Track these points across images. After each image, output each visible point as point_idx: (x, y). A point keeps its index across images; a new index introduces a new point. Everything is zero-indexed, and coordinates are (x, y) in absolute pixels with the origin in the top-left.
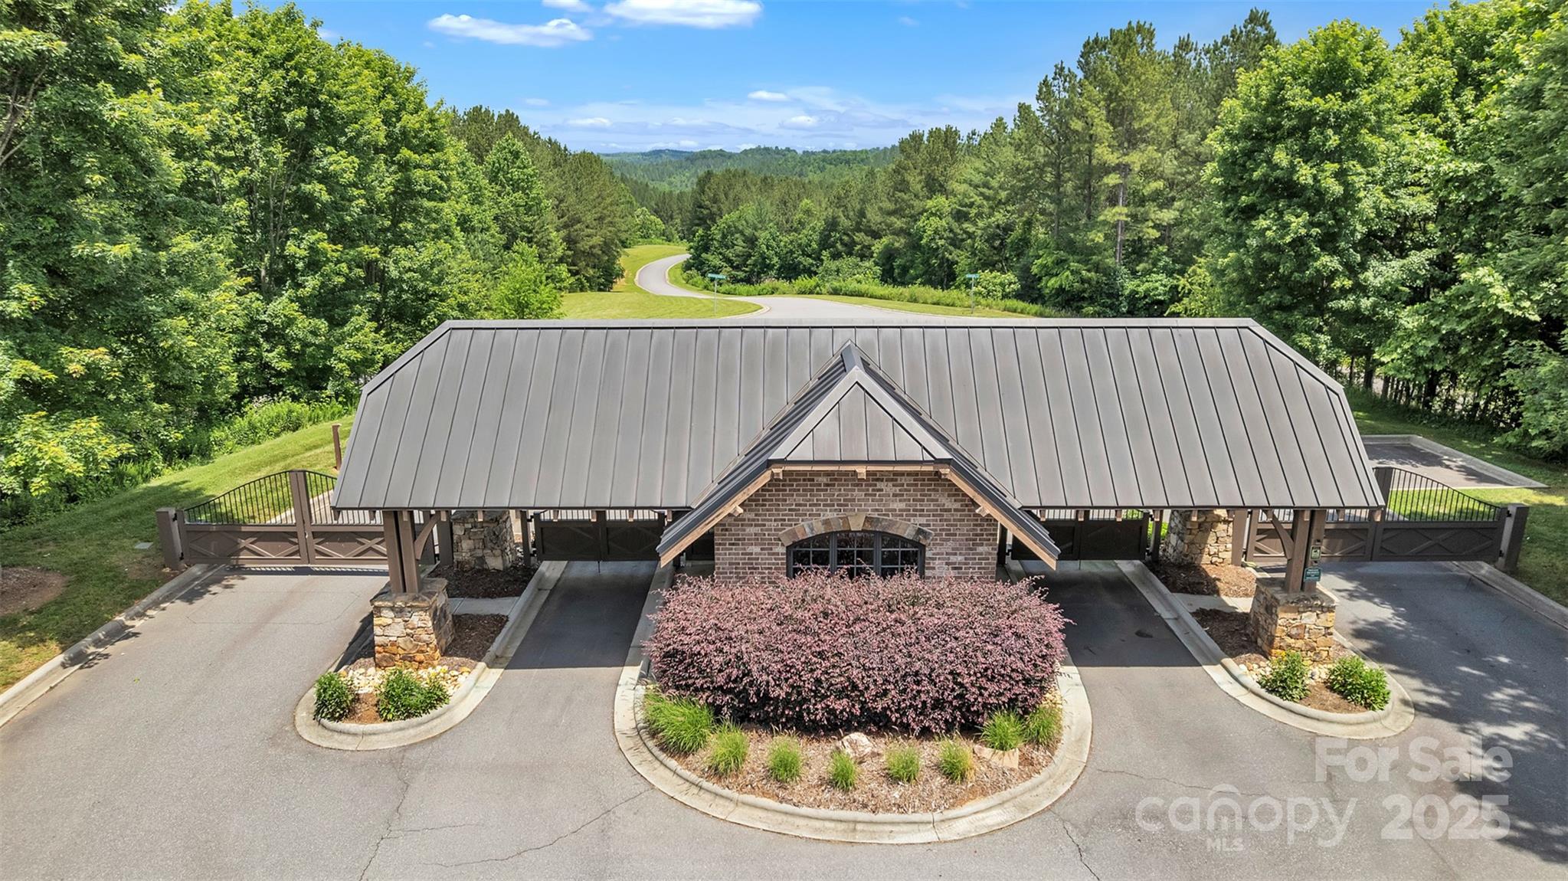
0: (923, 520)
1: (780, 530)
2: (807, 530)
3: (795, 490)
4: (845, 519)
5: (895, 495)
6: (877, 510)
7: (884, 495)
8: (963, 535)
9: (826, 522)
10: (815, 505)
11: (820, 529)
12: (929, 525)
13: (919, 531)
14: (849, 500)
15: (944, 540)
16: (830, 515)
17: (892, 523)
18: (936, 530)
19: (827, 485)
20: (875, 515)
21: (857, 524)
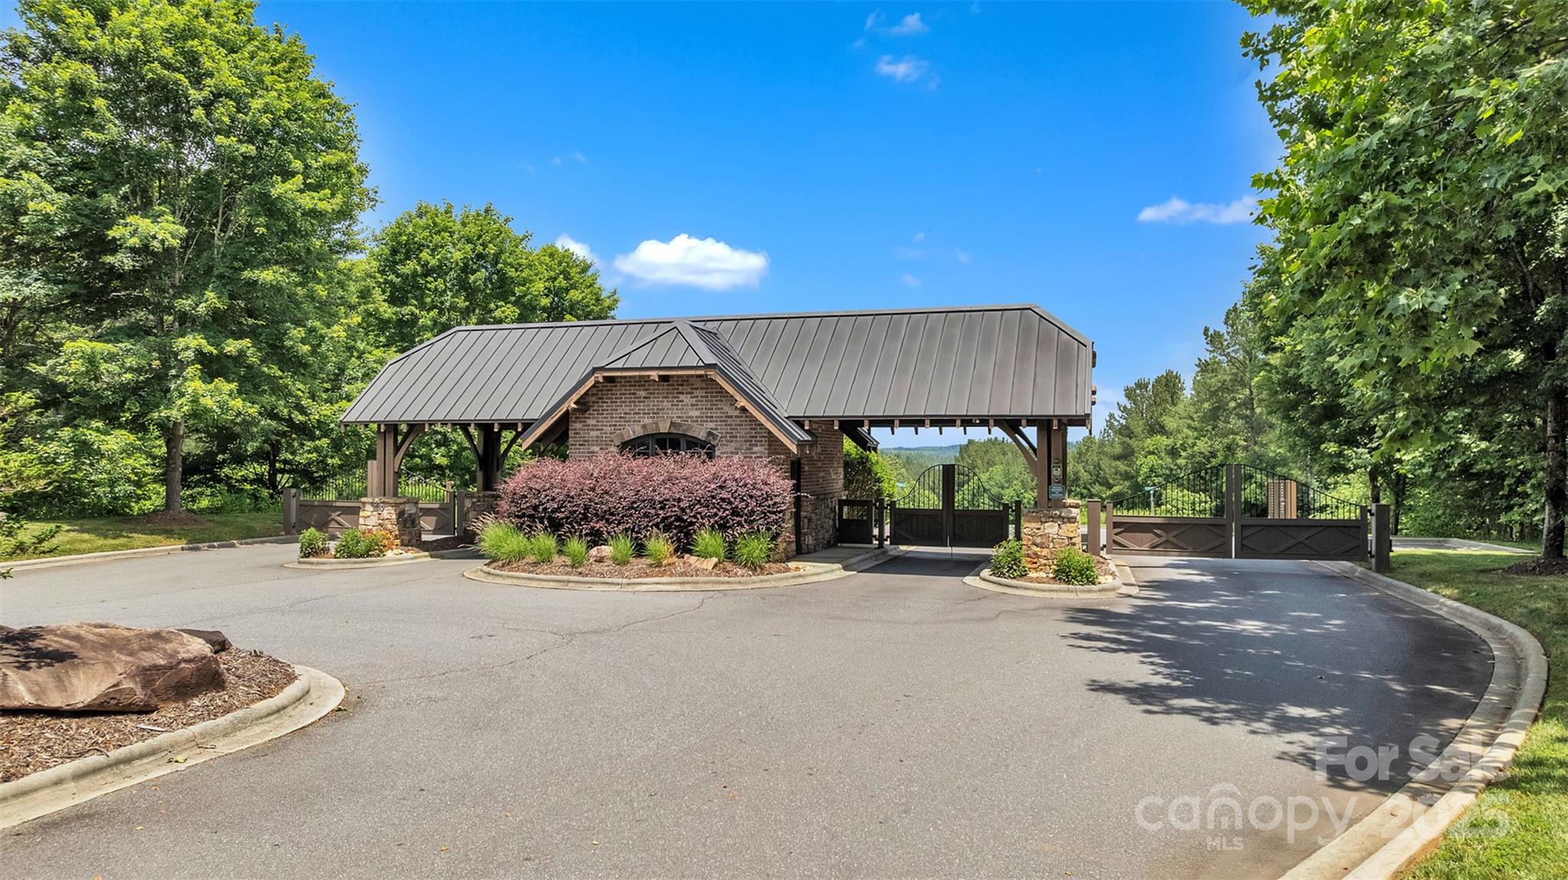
0: (712, 425)
1: (613, 433)
2: (631, 433)
3: (623, 402)
4: (656, 423)
5: (692, 405)
6: (680, 417)
7: (685, 405)
8: (743, 437)
9: (644, 427)
10: (637, 413)
11: (640, 432)
12: (717, 429)
13: (710, 434)
14: (660, 409)
15: (728, 441)
16: (647, 421)
17: (690, 427)
18: (722, 433)
19: (645, 398)
20: (679, 421)
21: (664, 428)
